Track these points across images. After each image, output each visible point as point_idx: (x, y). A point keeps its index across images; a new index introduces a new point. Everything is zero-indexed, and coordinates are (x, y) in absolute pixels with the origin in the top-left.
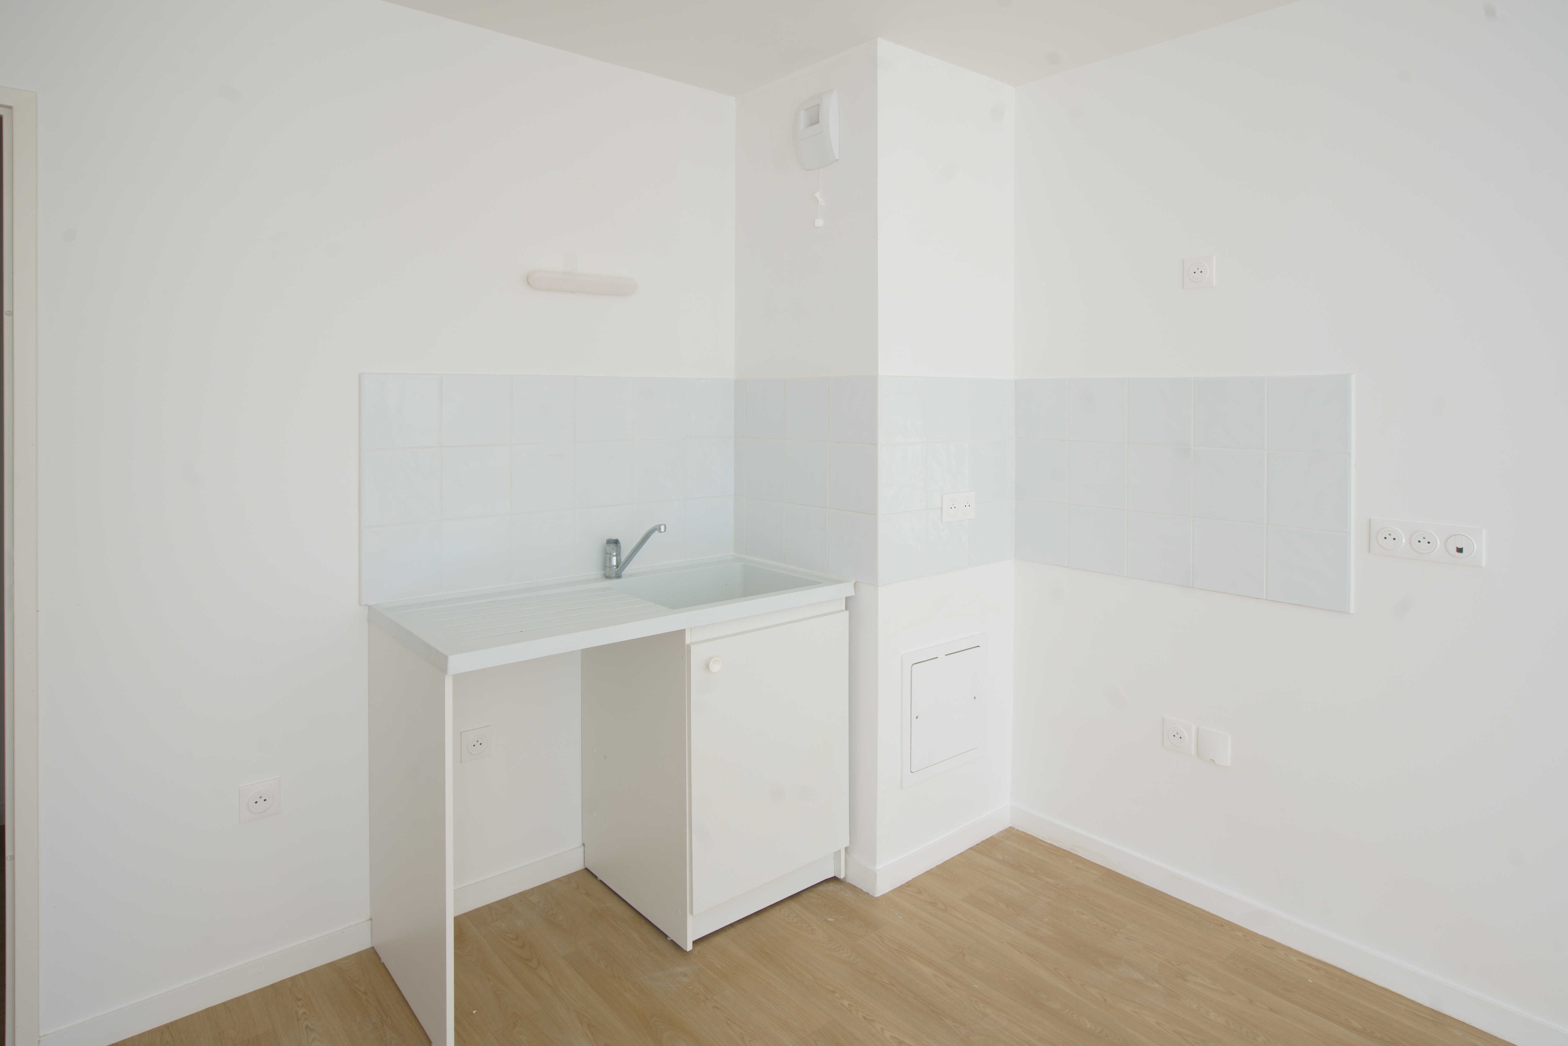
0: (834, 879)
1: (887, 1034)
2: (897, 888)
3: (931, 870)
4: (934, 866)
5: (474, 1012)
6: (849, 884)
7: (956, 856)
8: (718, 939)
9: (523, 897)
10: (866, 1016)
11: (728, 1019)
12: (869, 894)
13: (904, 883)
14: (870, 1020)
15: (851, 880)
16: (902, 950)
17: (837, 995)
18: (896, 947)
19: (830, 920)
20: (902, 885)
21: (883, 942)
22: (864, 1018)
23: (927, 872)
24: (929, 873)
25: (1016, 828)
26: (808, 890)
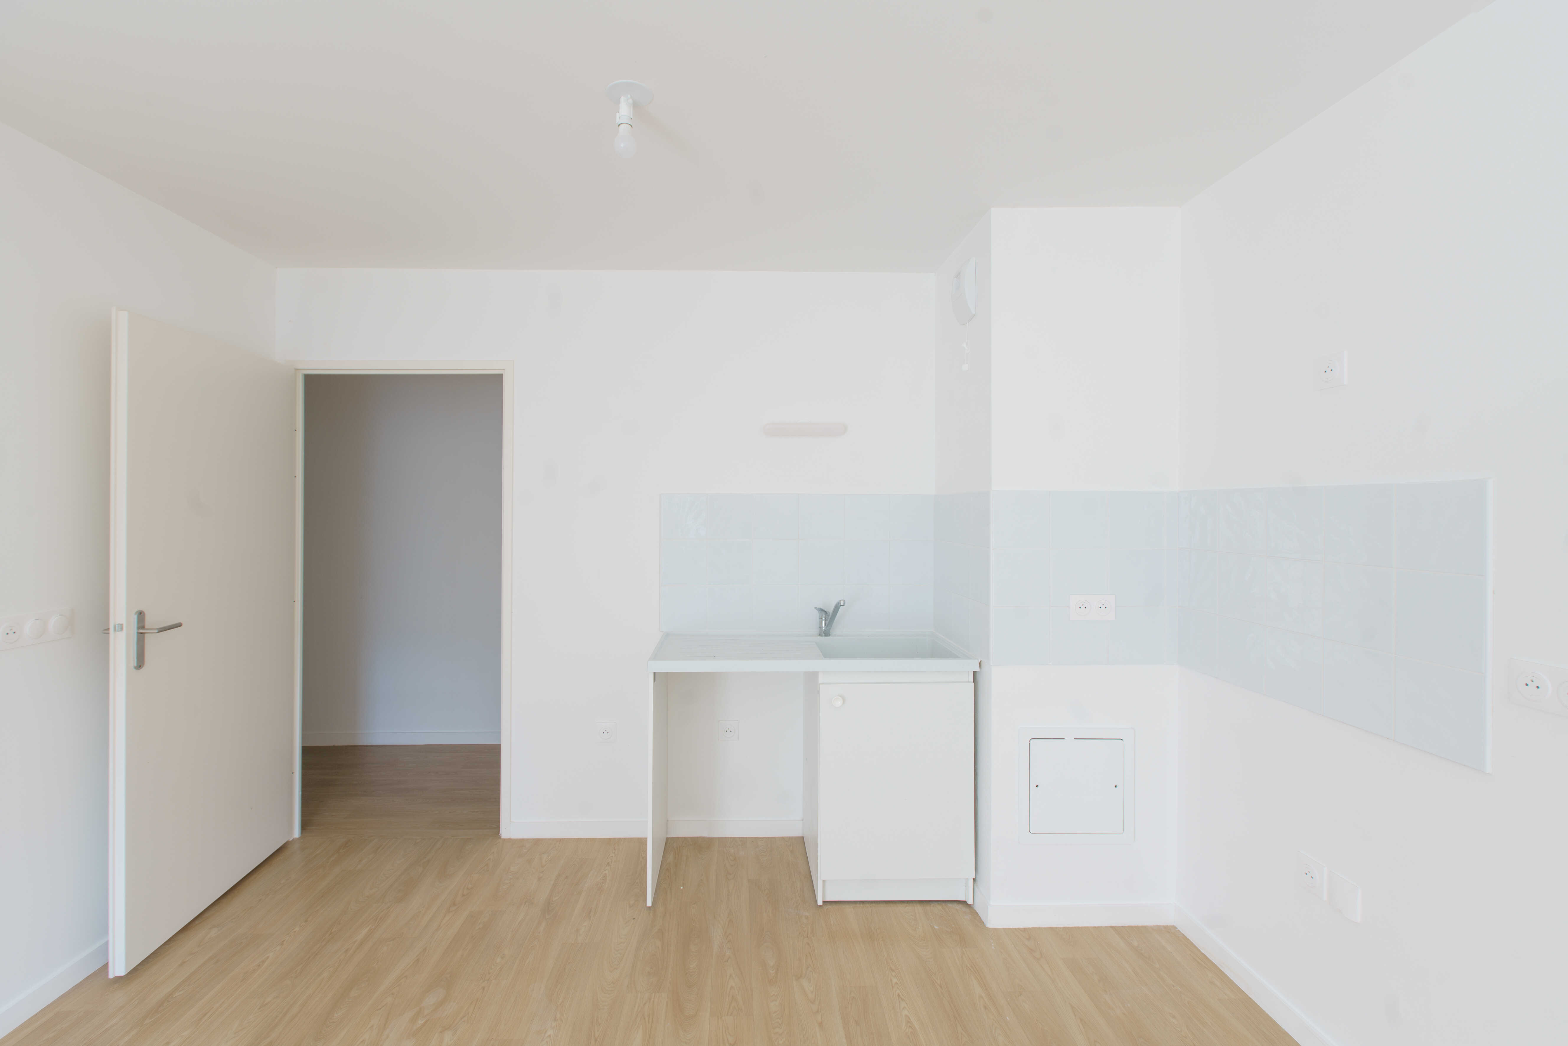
0: (964, 903)
1: (905, 1012)
2: (1013, 928)
3: (1056, 928)
4: (1062, 926)
5: (682, 888)
6: (975, 911)
7: (1091, 927)
8: (847, 907)
9: (755, 840)
10: (901, 995)
11: (810, 954)
12: (984, 923)
13: (1022, 927)
14: (901, 998)
15: (978, 908)
16: (972, 970)
17: (894, 974)
18: (968, 965)
19: (936, 927)
20: (1018, 929)
21: (962, 957)
22: (899, 995)
23: (1051, 929)
24: (1052, 929)
25: (1179, 929)
26: (939, 903)
